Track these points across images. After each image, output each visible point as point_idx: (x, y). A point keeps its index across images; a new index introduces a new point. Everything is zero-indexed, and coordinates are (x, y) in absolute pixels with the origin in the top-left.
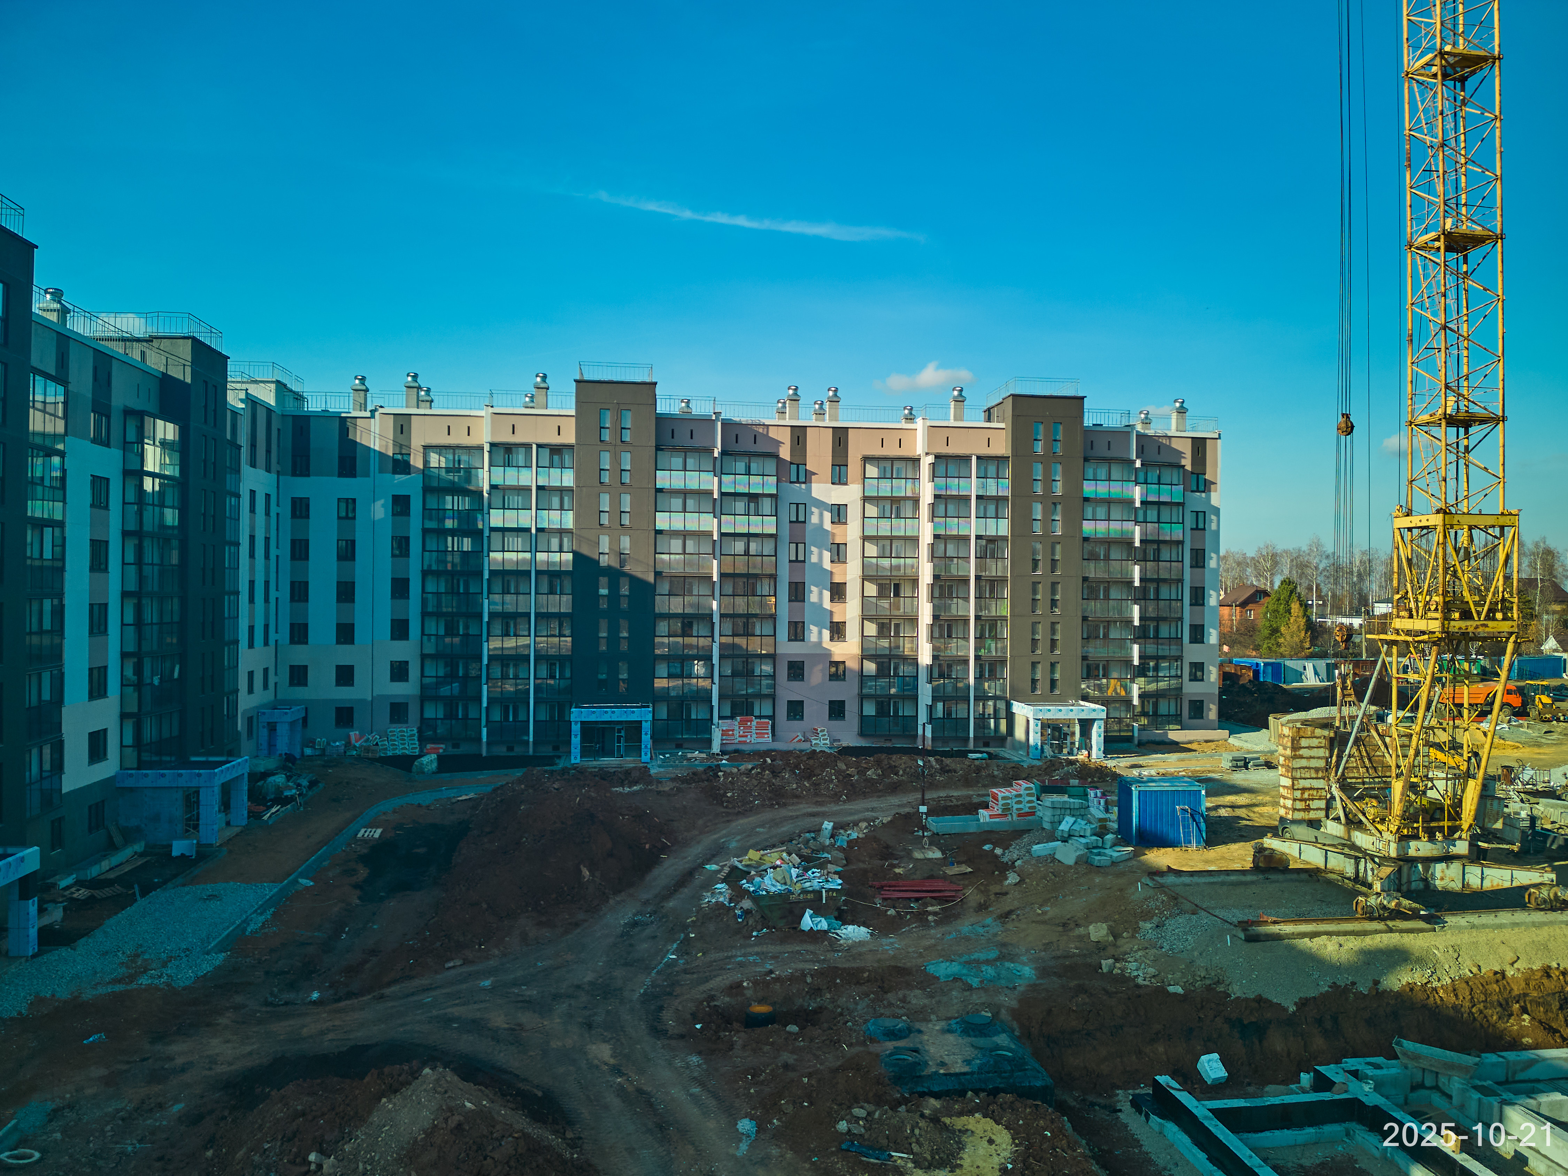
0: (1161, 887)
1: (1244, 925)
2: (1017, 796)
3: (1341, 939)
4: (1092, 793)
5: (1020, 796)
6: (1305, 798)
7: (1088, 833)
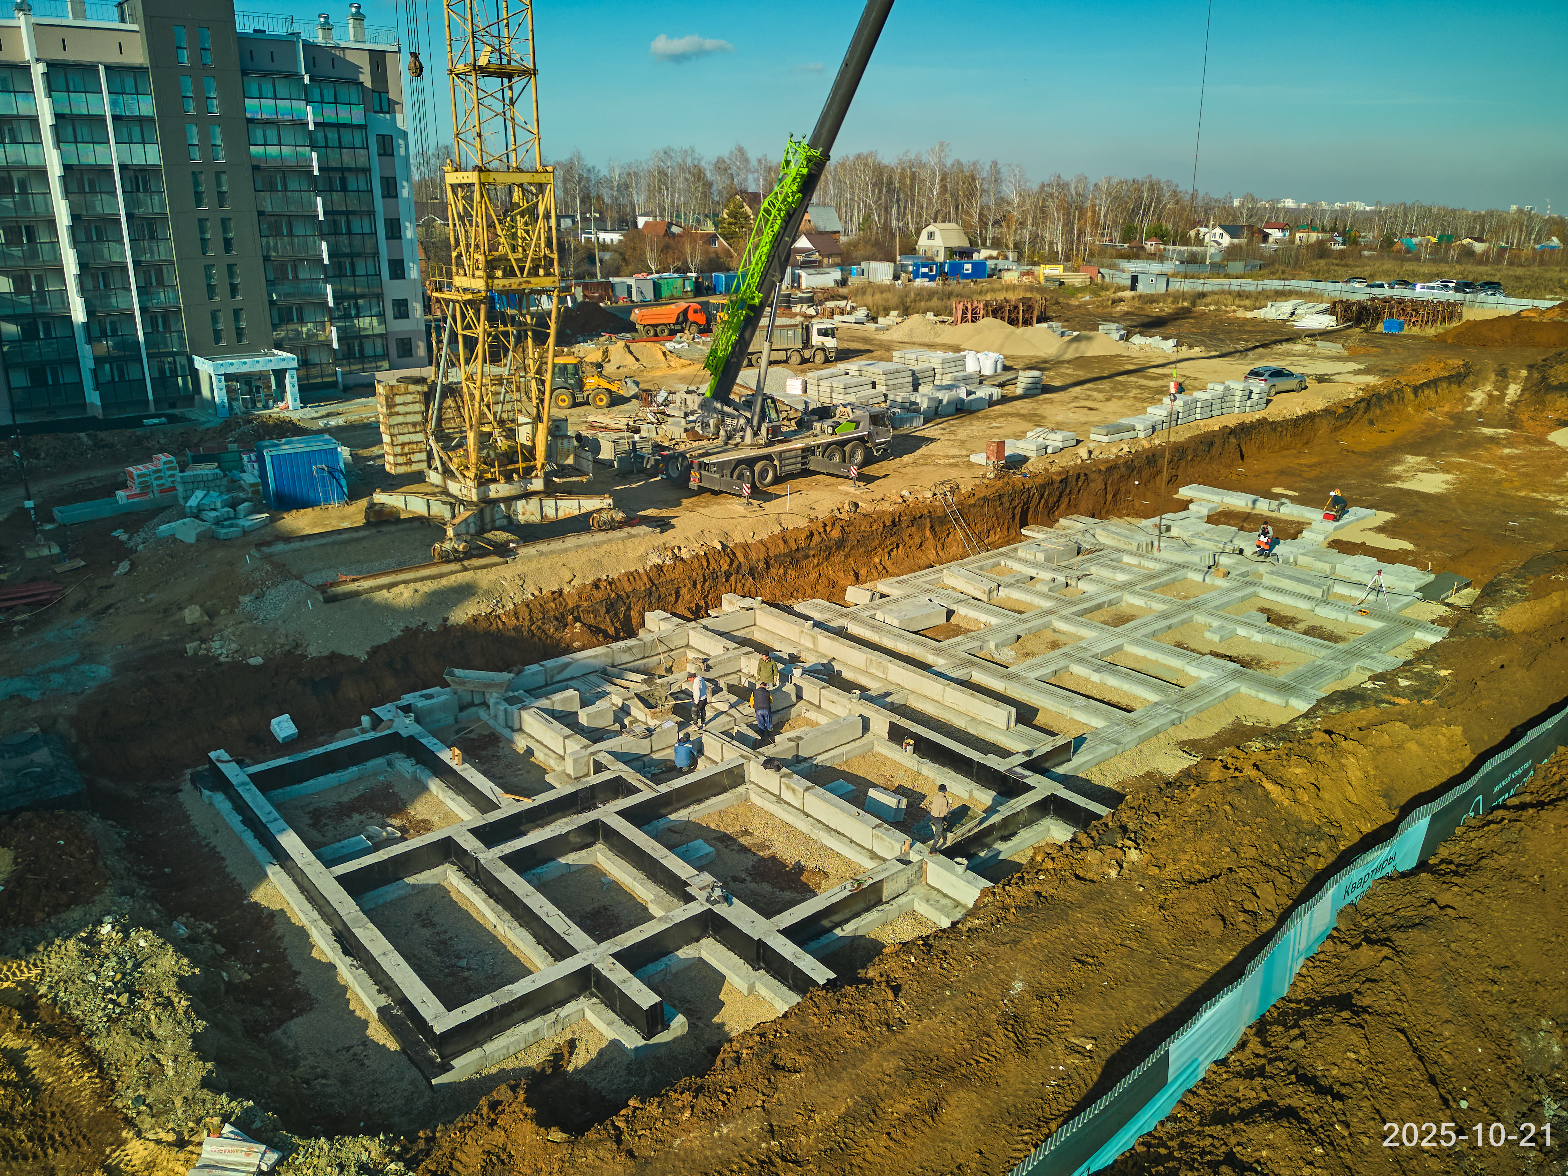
0: (268, 558)
1: (322, 588)
2: (155, 472)
3: (418, 585)
4: (245, 458)
5: (159, 471)
6: (406, 452)
7: (219, 505)
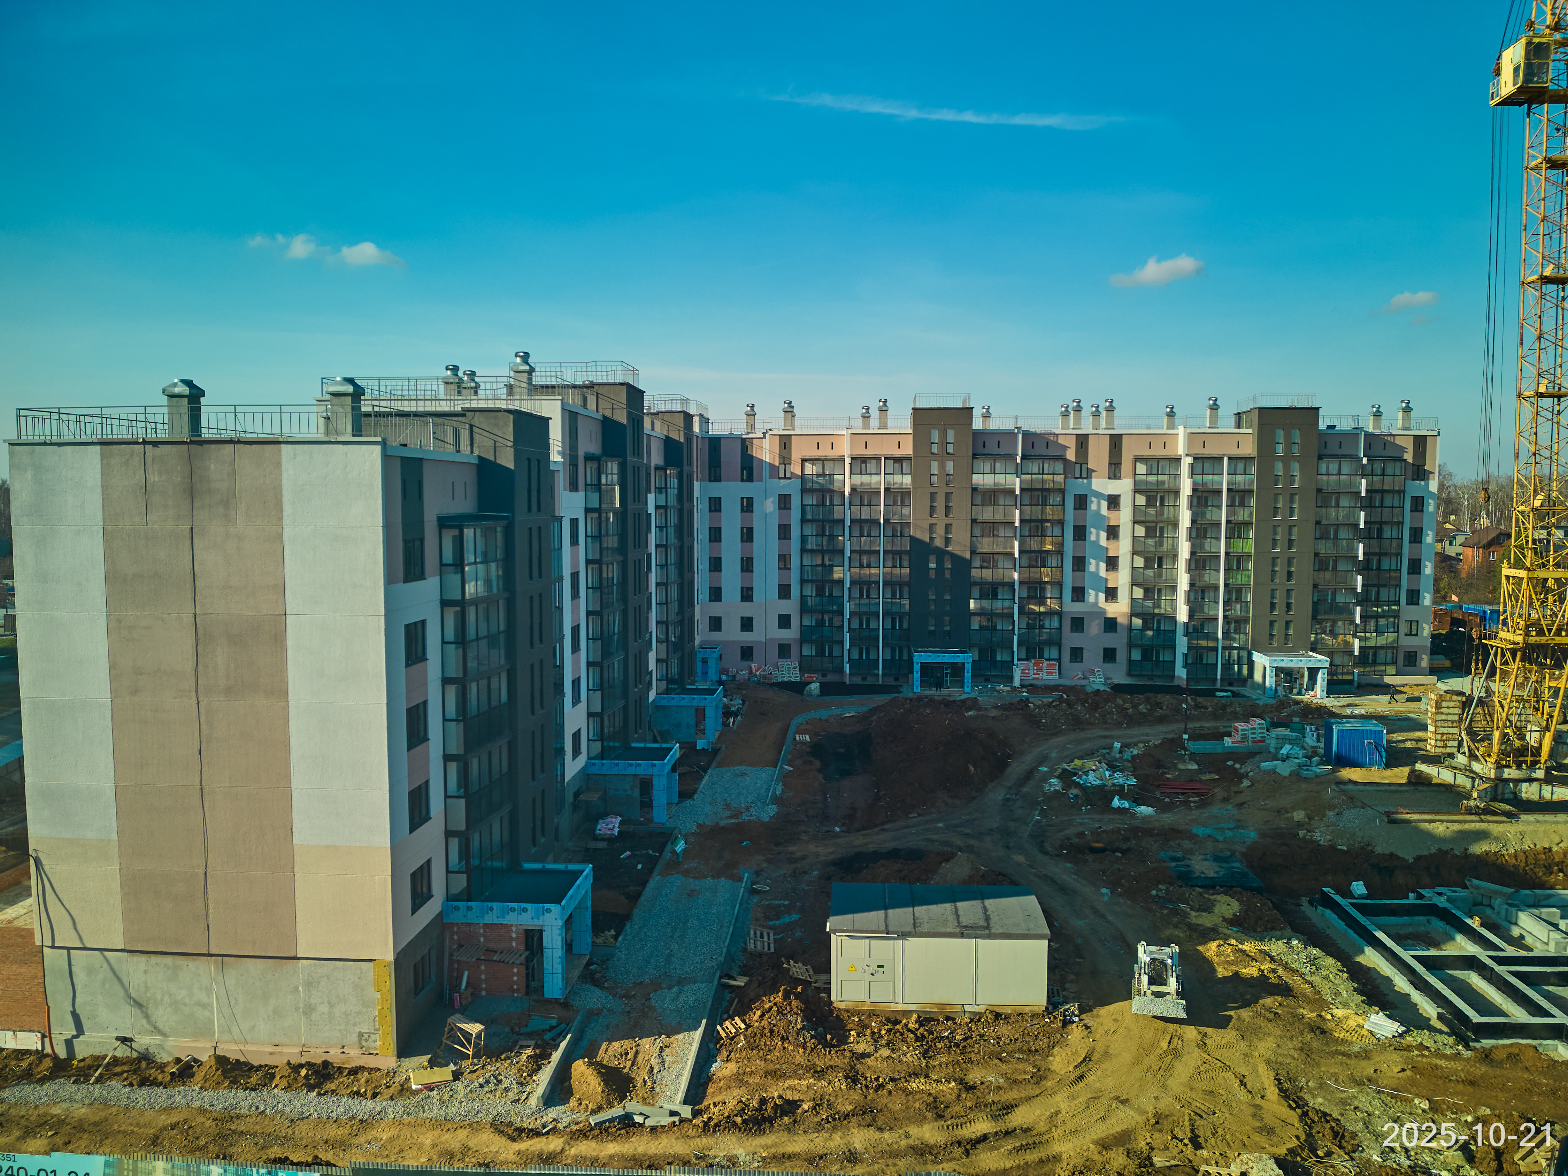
0: (1343, 791)
1: (1388, 814)
2: (1252, 729)
3: (1449, 824)
4: (1308, 728)
5: (1254, 729)
6: (1444, 740)
7: (1301, 756)
